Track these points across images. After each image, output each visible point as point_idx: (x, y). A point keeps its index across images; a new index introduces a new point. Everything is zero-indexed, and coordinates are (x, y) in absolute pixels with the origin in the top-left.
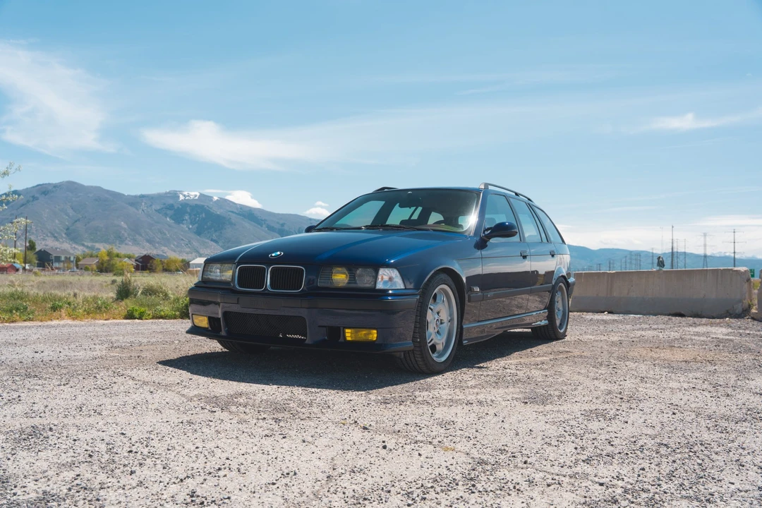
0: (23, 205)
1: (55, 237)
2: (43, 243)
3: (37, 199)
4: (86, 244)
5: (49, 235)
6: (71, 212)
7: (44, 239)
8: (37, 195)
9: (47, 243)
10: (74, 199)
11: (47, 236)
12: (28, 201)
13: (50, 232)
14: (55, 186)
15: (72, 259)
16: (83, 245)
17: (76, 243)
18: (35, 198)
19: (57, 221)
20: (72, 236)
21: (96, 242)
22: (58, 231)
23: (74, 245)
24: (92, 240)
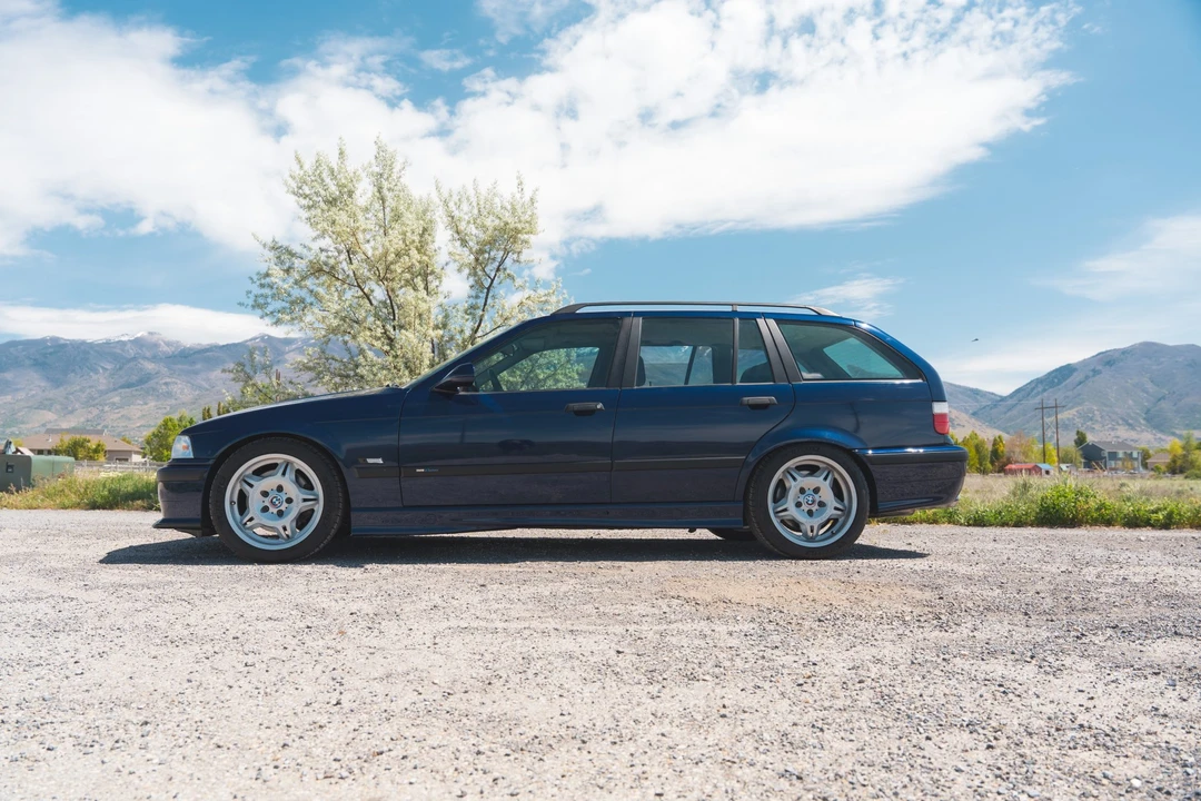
0: (1080, 383)
1: (1130, 425)
2: (1112, 433)
3: (1099, 372)
4: (1178, 432)
5: (1120, 422)
6: (1150, 387)
7: (1113, 429)
8: (1099, 368)
9: (1118, 433)
10: (1154, 367)
11: (1119, 424)
12: (1087, 377)
13: (1123, 419)
14: (1124, 352)
15: (1135, 455)
16: (1174, 434)
17: (1162, 431)
18: (1096, 372)
19: (1130, 402)
20: (1156, 421)
21: (1195, 428)
22: (1133, 415)
23: (1159, 435)
24: (1187, 426)
